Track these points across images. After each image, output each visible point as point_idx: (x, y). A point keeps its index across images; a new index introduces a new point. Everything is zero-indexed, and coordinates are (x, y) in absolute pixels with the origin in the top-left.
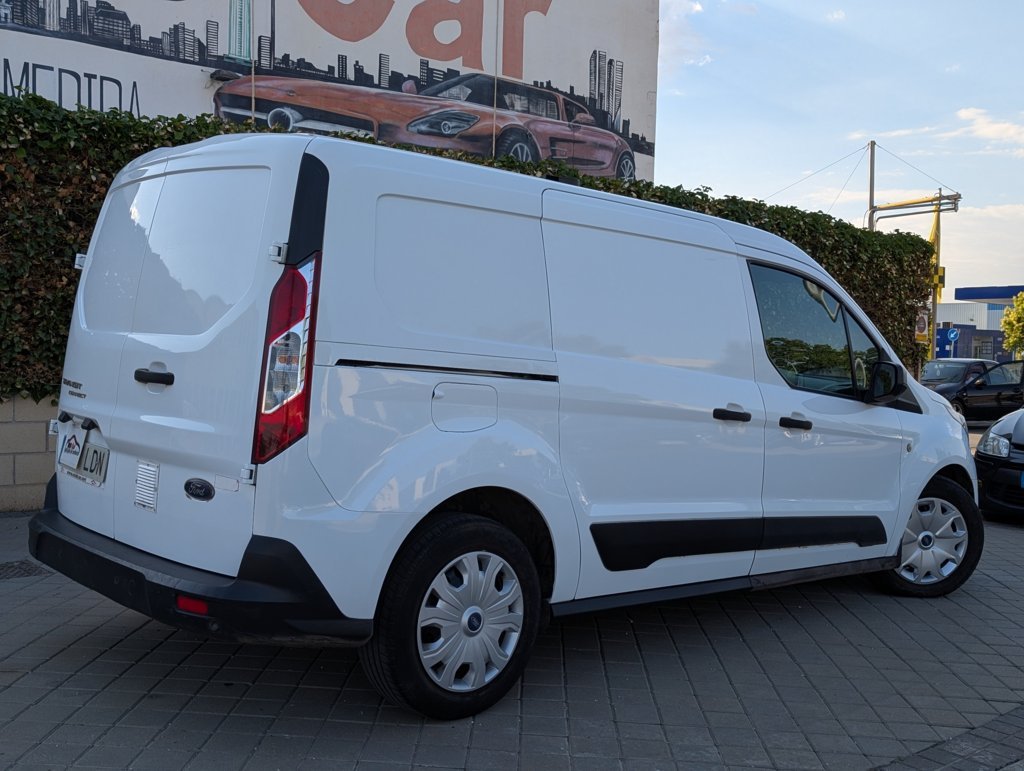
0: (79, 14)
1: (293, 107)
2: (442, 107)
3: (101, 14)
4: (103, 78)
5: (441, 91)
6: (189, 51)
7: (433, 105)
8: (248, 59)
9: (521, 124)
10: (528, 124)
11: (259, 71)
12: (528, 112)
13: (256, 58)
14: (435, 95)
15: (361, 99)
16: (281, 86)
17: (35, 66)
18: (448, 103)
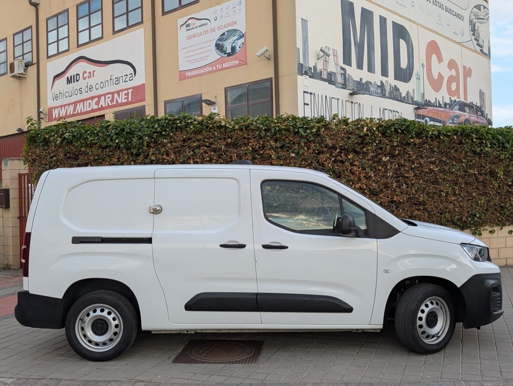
0: (391, 90)
1: (428, 117)
3: (395, 89)
4: (396, 112)
5: (453, 107)
6: (410, 99)
7: (452, 113)
9: (468, 117)
11: (422, 105)
12: (469, 113)
13: (421, 101)
15: (440, 112)
16: (426, 110)
17: (385, 109)
18: (455, 112)
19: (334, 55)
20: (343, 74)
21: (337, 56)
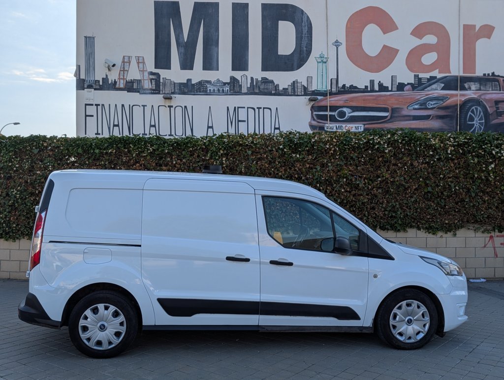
0: (255, 84)
1: (347, 107)
2: (427, 95)
3: (263, 82)
4: (264, 108)
5: (426, 87)
6: (299, 90)
7: (421, 95)
8: (326, 90)
9: (475, 96)
10: (480, 96)
11: (331, 94)
12: (480, 90)
13: (330, 88)
14: (423, 90)
15: (382, 98)
16: (342, 98)
17: (238, 108)
18: (430, 93)
19: (138, 63)
20: (153, 79)
21: (144, 63)
